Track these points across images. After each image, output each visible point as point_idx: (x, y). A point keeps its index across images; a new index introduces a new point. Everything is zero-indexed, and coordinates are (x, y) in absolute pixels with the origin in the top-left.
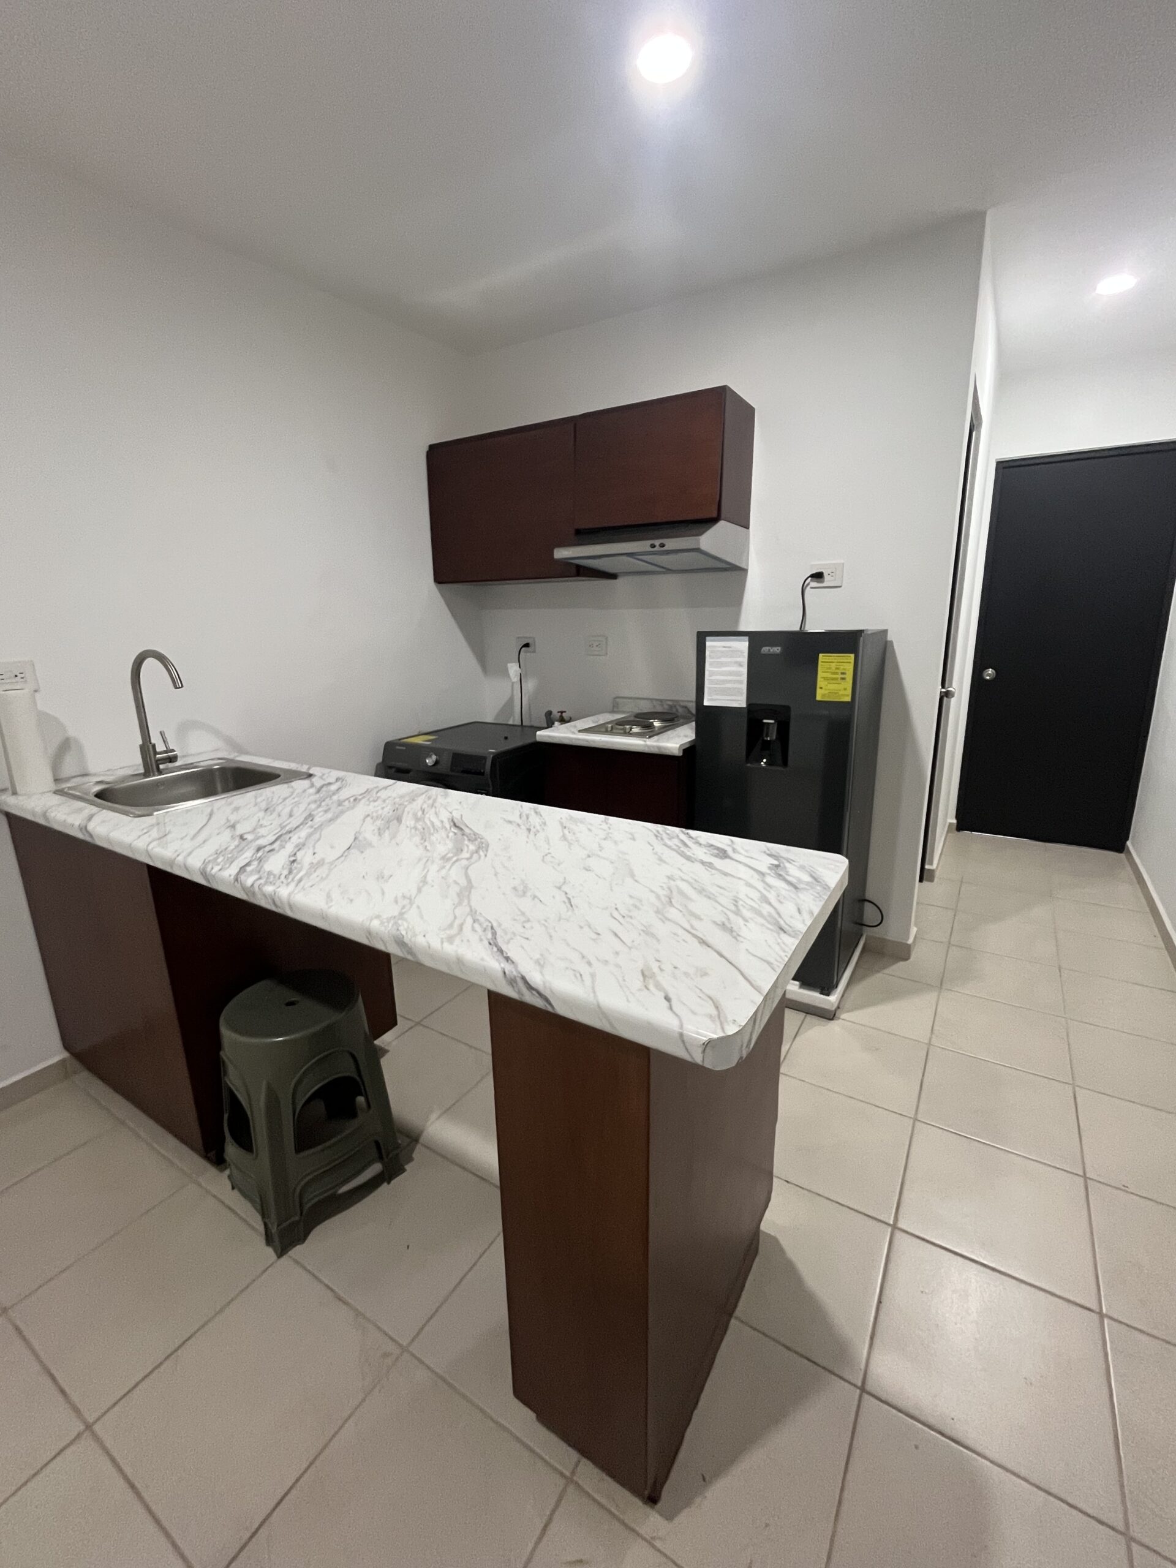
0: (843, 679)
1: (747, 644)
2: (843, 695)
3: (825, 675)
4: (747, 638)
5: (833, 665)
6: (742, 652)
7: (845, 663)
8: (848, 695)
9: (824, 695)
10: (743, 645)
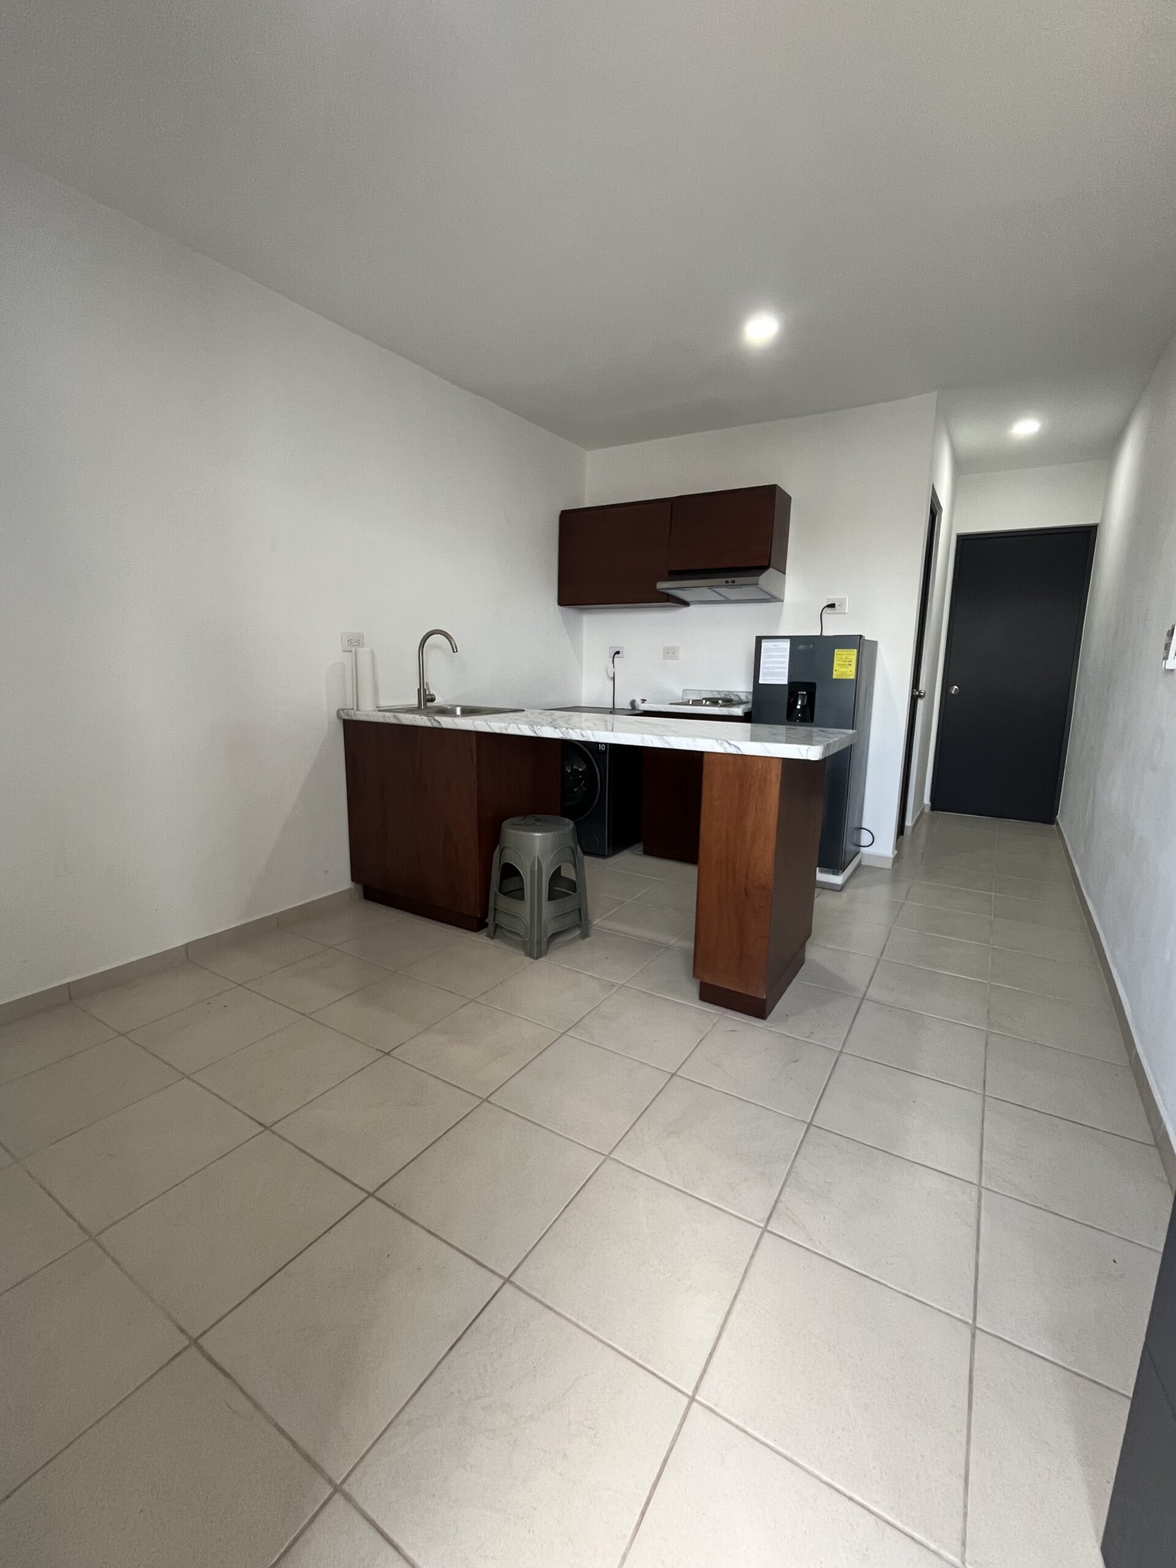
0: (850, 665)
1: (789, 643)
2: (850, 675)
3: (838, 662)
4: (789, 640)
5: (844, 657)
6: (786, 649)
7: (851, 655)
8: (852, 675)
9: (837, 675)
10: (786, 645)
